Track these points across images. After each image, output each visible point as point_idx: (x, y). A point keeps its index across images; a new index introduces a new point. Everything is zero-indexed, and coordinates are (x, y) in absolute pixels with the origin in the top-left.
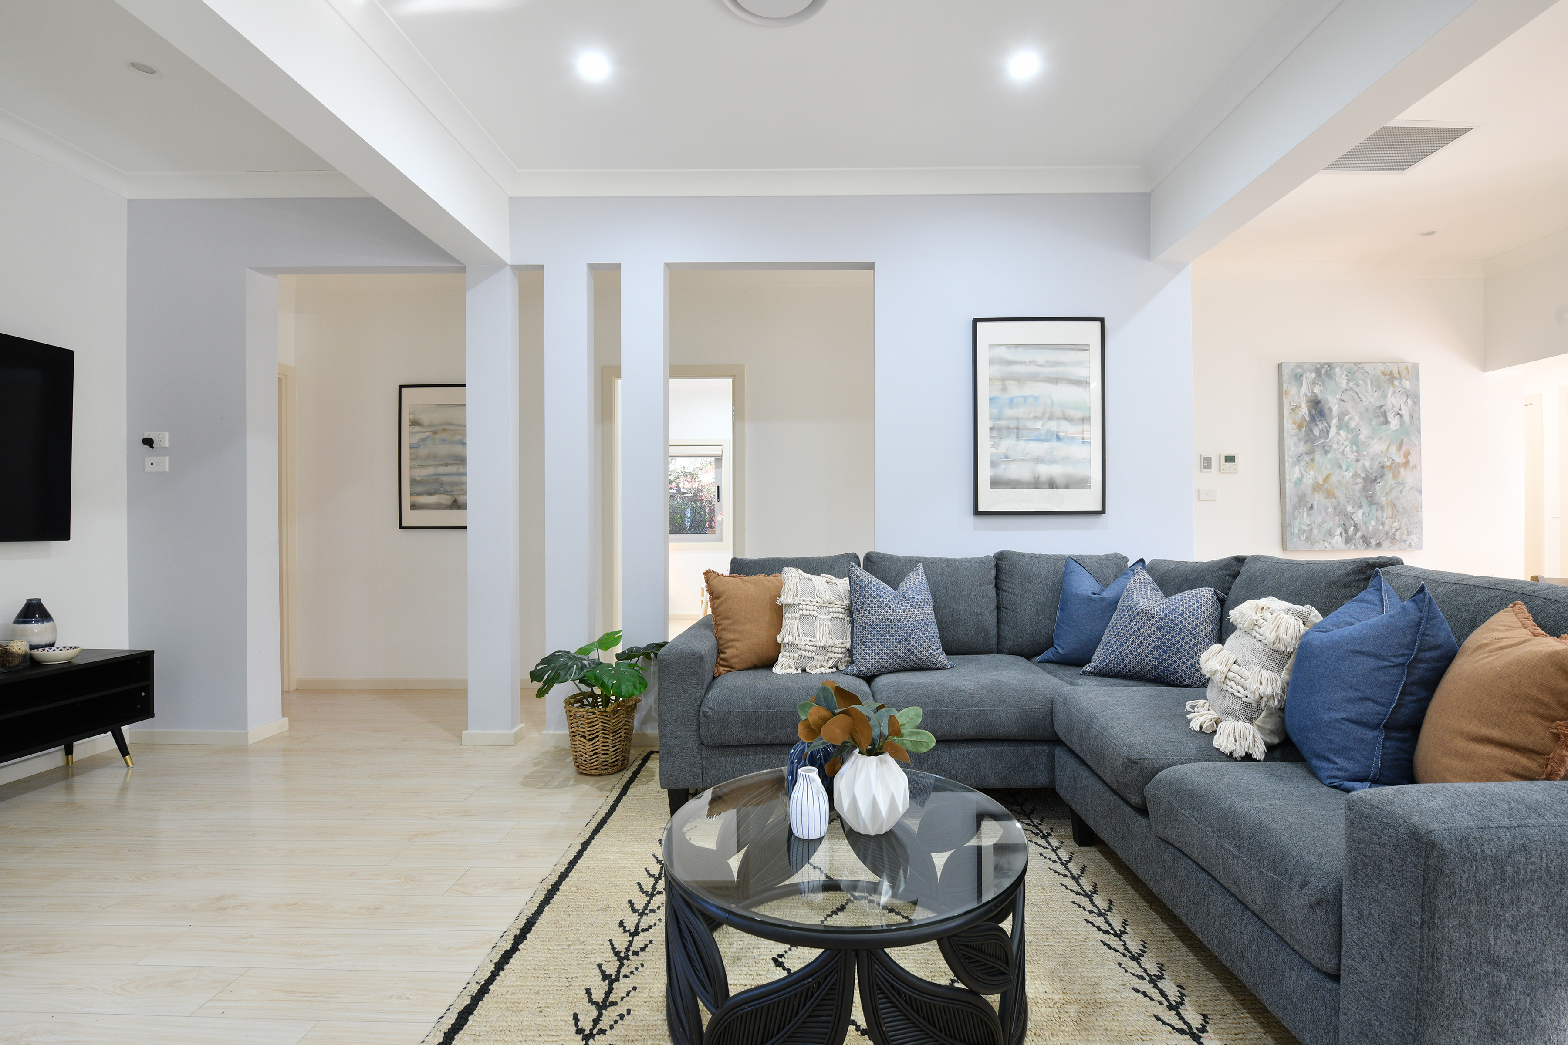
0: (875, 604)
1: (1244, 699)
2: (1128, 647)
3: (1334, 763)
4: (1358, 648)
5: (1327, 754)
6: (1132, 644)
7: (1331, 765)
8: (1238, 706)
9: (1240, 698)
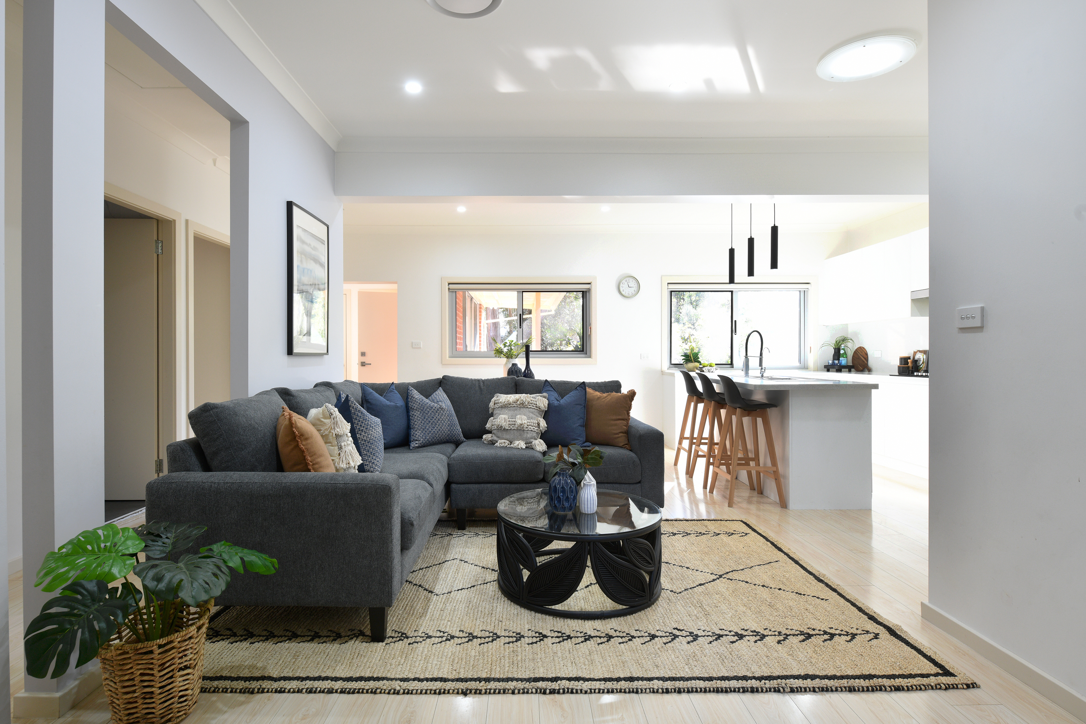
0: (364, 427)
1: (537, 431)
2: (437, 428)
3: (579, 440)
4: (576, 403)
5: (576, 438)
6: (439, 426)
7: (578, 441)
8: (535, 434)
9: (535, 431)
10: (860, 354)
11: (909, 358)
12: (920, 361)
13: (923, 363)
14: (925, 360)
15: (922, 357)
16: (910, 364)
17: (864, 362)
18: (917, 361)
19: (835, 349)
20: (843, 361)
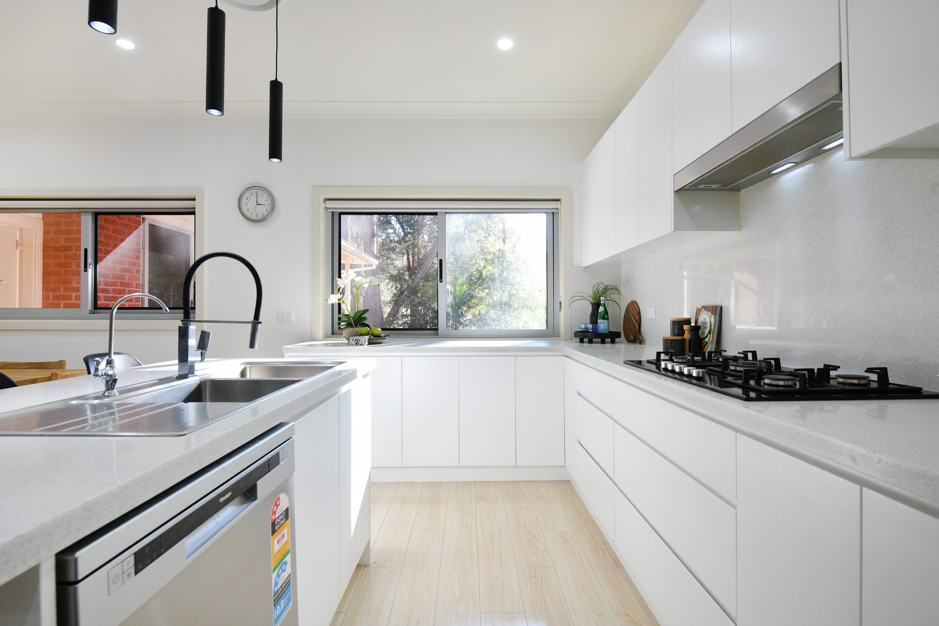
10: (631, 313)
11: (688, 321)
12: (706, 328)
13: (709, 333)
14: (712, 327)
15: (708, 320)
16: (687, 336)
17: (635, 326)
18: (699, 327)
19: (593, 304)
20: (602, 325)
